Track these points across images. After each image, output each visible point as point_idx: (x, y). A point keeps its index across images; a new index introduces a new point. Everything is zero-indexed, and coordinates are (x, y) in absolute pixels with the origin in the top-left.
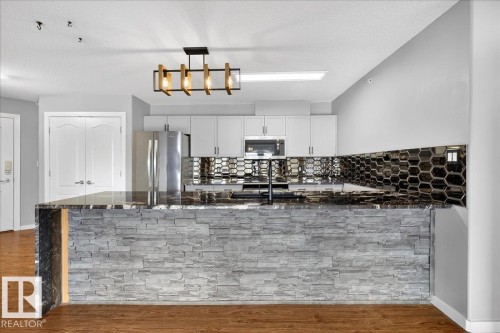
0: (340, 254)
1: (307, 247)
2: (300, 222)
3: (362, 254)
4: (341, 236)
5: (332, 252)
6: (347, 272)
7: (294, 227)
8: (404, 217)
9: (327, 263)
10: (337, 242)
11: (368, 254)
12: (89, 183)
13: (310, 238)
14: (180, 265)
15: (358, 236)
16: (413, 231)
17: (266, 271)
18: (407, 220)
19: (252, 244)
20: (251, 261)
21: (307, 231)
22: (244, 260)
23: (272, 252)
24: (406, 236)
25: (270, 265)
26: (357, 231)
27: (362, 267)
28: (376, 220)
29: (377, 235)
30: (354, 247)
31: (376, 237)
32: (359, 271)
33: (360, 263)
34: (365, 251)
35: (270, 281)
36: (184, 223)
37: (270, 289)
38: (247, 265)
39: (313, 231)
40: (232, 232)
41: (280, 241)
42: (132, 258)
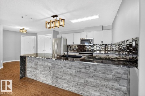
0: (87, 79)
1: (76, 74)
2: (74, 66)
3: (95, 81)
4: (88, 72)
5: (84, 78)
6: (90, 86)
7: (72, 67)
8: (114, 69)
9: (83, 81)
10: (86, 74)
11: (98, 81)
12: (45, 51)
13: (77, 71)
14: (45, 73)
15: (94, 73)
16: (119, 75)
17: (65, 79)
18: (115, 70)
19: (61, 70)
20: (61, 75)
21: (76, 69)
22: (59, 75)
23: (66, 74)
24: (115, 77)
25: (65, 78)
26: (93, 72)
27: (95, 85)
28: (101, 69)
29: (102, 74)
30: (92, 77)
31: (101, 75)
32: (94, 87)
33: (95, 84)
34: (96, 80)
35: (65, 83)
36: (46, 62)
37: (66, 85)
38: (60, 76)
39: (78, 69)
40: (57, 66)
41: (68, 71)
42: (37, 69)
